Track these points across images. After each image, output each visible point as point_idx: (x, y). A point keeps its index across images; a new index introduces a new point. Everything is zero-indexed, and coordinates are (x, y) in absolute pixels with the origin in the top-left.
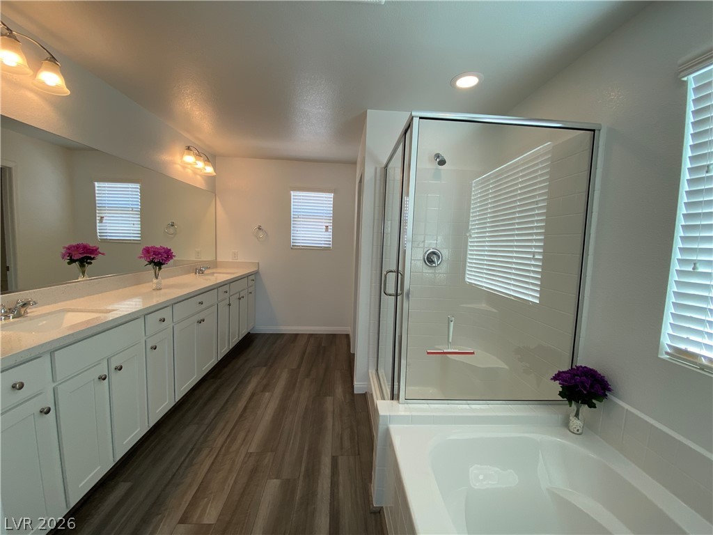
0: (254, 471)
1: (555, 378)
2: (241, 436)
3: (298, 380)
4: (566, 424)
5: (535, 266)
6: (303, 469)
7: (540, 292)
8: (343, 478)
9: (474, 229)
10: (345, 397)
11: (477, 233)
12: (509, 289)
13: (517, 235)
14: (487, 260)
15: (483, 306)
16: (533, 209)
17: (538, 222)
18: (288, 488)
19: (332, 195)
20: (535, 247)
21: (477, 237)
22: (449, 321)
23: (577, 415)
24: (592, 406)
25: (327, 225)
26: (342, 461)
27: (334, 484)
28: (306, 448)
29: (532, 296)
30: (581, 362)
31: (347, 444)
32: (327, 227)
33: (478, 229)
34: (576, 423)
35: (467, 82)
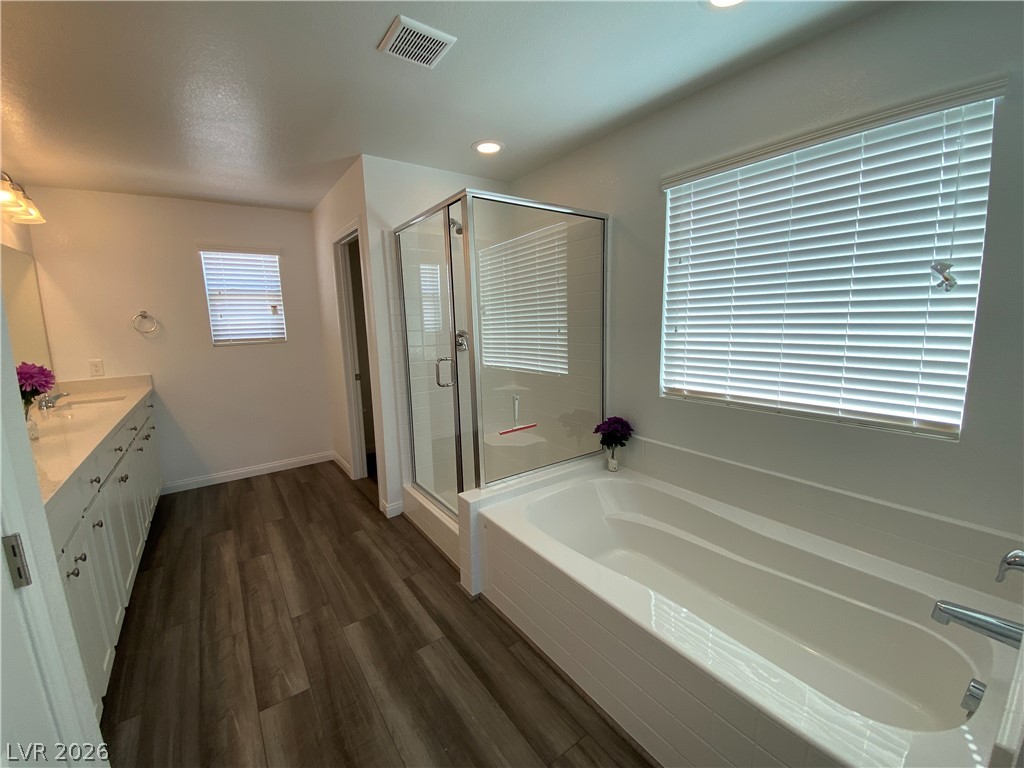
0: (319, 630)
1: (597, 431)
2: (267, 609)
3: (299, 528)
4: (606, 467)
5: (560, 341)
6: (377, 601)
7: (568, 364)
8: (426, 590)
9: (487, 306)
10: (379, 525)
11: (492, 310)
12: (537, 366)
13: (540, 311)
14: (508, 339)
15: (514, 386)
16: (554, 286)
17: (560, 298)
18: (374, 625)
19: (277, 258)
20: (559, 322)
21: (492, 315)
22: (514, 399)
23: (613, 457)
24: (623, 445)
25: (275, 303)
26: (417, 579)
27: (422, 599)
28: (367, 585)
29: (560, 368)
30: (609, 415)
31: (411, 563)
32: (274, 307)
33: (491, 305)
34: (613, 463)
35: (489, 148)
